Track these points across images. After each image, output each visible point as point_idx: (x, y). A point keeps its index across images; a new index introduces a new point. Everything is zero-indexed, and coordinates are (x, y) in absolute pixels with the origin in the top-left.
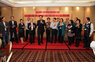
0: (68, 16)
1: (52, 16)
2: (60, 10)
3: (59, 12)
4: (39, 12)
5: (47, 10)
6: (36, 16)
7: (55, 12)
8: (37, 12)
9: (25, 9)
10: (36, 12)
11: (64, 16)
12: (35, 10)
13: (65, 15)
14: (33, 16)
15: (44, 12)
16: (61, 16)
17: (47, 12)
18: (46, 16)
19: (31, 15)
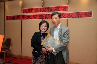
2: (68, 4)
4: (29, 9)
8: (25, 11)
11: (78, 15)
12: (22, 8)
13: (81, 13)
14: (18, 17)
15: (37, 10)
17: (43, 10)
18: (39, 18)
19: (15, 17)
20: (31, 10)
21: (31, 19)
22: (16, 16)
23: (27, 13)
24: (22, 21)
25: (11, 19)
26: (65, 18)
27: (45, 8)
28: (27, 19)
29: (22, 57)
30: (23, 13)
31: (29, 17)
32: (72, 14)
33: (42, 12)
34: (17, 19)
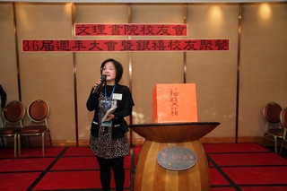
0: (222, 45)
1: (150, 45)
2: (185, 21)
3: (180, 30)
4: (94, 27)
5: (130, 21)
6: (79, 46)
7: (163, 30)
8: (82, 30)
9: (22, 14)
10: (78, 27)
11: (206, 45)
12: (73, 22)
13: (210, 42)
14: (63, 46)
15: (116, 30)
16: (190, 45)
17: (131, 30)
18: (123, 48)
19: (54, 44)
20: (99, 29)
21: (101, 50)
22: (58, 42)
23: (88, 34)
24: (74, 54)
25: (41, 50)
26: (180, 49)
27: (137, 27)
28: (90, 50)
29: (80, 144)
30: (77, 34)
31: (94, 46)
32: (195, 42)
33: (129, 34)
34: (59, 49)
